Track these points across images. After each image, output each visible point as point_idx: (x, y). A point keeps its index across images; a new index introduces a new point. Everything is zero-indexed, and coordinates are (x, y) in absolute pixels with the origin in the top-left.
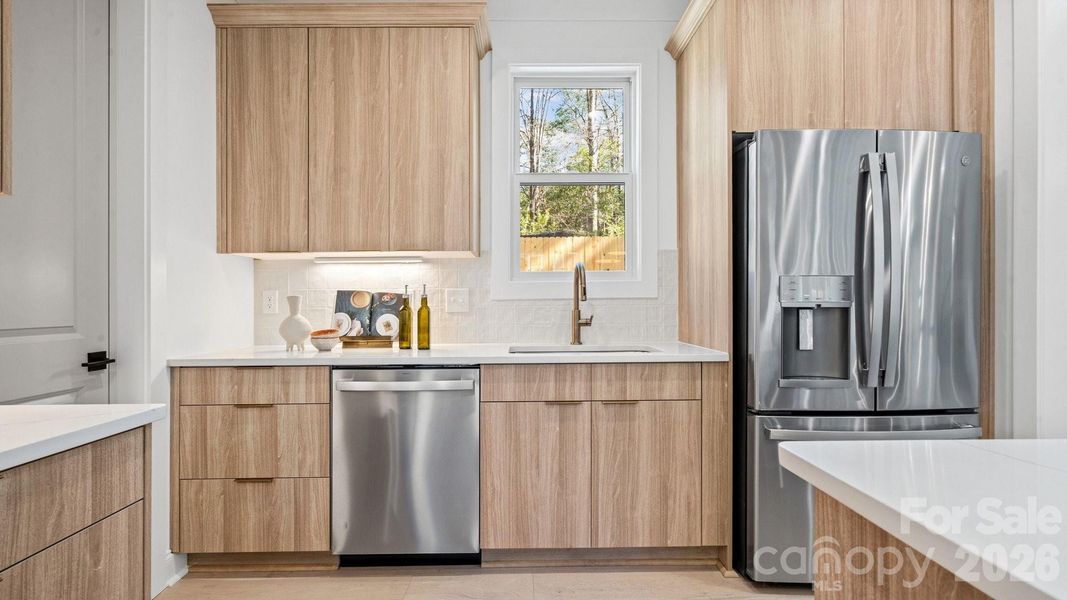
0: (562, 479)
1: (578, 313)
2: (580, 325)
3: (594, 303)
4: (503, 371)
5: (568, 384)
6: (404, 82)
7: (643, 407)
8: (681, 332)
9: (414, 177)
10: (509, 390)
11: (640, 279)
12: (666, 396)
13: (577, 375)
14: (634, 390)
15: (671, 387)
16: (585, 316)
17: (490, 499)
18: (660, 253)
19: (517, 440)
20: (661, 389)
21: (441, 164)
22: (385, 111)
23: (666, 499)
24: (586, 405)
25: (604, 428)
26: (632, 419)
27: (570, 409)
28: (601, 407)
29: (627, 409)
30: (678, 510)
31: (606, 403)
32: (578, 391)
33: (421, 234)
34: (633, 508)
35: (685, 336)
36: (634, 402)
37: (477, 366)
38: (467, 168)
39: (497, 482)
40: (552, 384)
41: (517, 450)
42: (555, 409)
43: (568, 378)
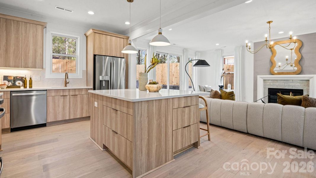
0: (64, 108)
1: (66, 81)
2: (66, 83)
3: (70, 79)
4: (52, 91)
5: (65, 93)
6: (26, 34)
7: (79, 96)
8: (86, 85)
9: (28, 53)
10: (53, 94)
11: (79, 75)
12: (83, 94)
13: (67, 91)
14: (77, 93)
15: (83, 93)
16: (67, 81)
17: (49, 113)
18: (83, 70)
19: (55, 102)
20: (82, 93)
21: (35, 51)
22: (21, 39)
23: (82, 110)
24: (68, 96)
25: (72, 99)
26: (77, 98)
27: (65, 97)
28: (71, 96)
29: (76, 96)
30: (84, 111)
31: (72, 95)
32: (67, 94)
33: (30, 65)
34: (77, 112)
35: (87, 85)
36: (77, 95)
37: (46, 90)
38: (42, 53)
39: (50, 110)
40: (62, 93)
41: (55, 104)
42: (62, 97)
43: (65, 91)
